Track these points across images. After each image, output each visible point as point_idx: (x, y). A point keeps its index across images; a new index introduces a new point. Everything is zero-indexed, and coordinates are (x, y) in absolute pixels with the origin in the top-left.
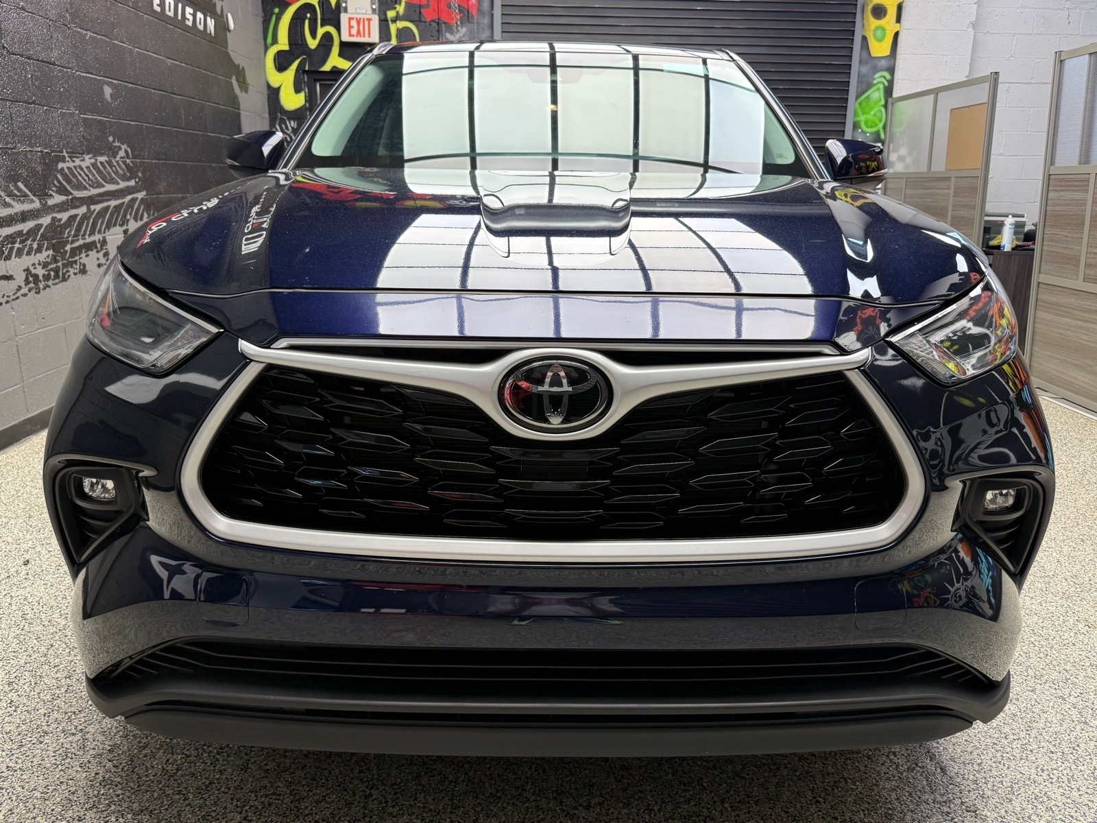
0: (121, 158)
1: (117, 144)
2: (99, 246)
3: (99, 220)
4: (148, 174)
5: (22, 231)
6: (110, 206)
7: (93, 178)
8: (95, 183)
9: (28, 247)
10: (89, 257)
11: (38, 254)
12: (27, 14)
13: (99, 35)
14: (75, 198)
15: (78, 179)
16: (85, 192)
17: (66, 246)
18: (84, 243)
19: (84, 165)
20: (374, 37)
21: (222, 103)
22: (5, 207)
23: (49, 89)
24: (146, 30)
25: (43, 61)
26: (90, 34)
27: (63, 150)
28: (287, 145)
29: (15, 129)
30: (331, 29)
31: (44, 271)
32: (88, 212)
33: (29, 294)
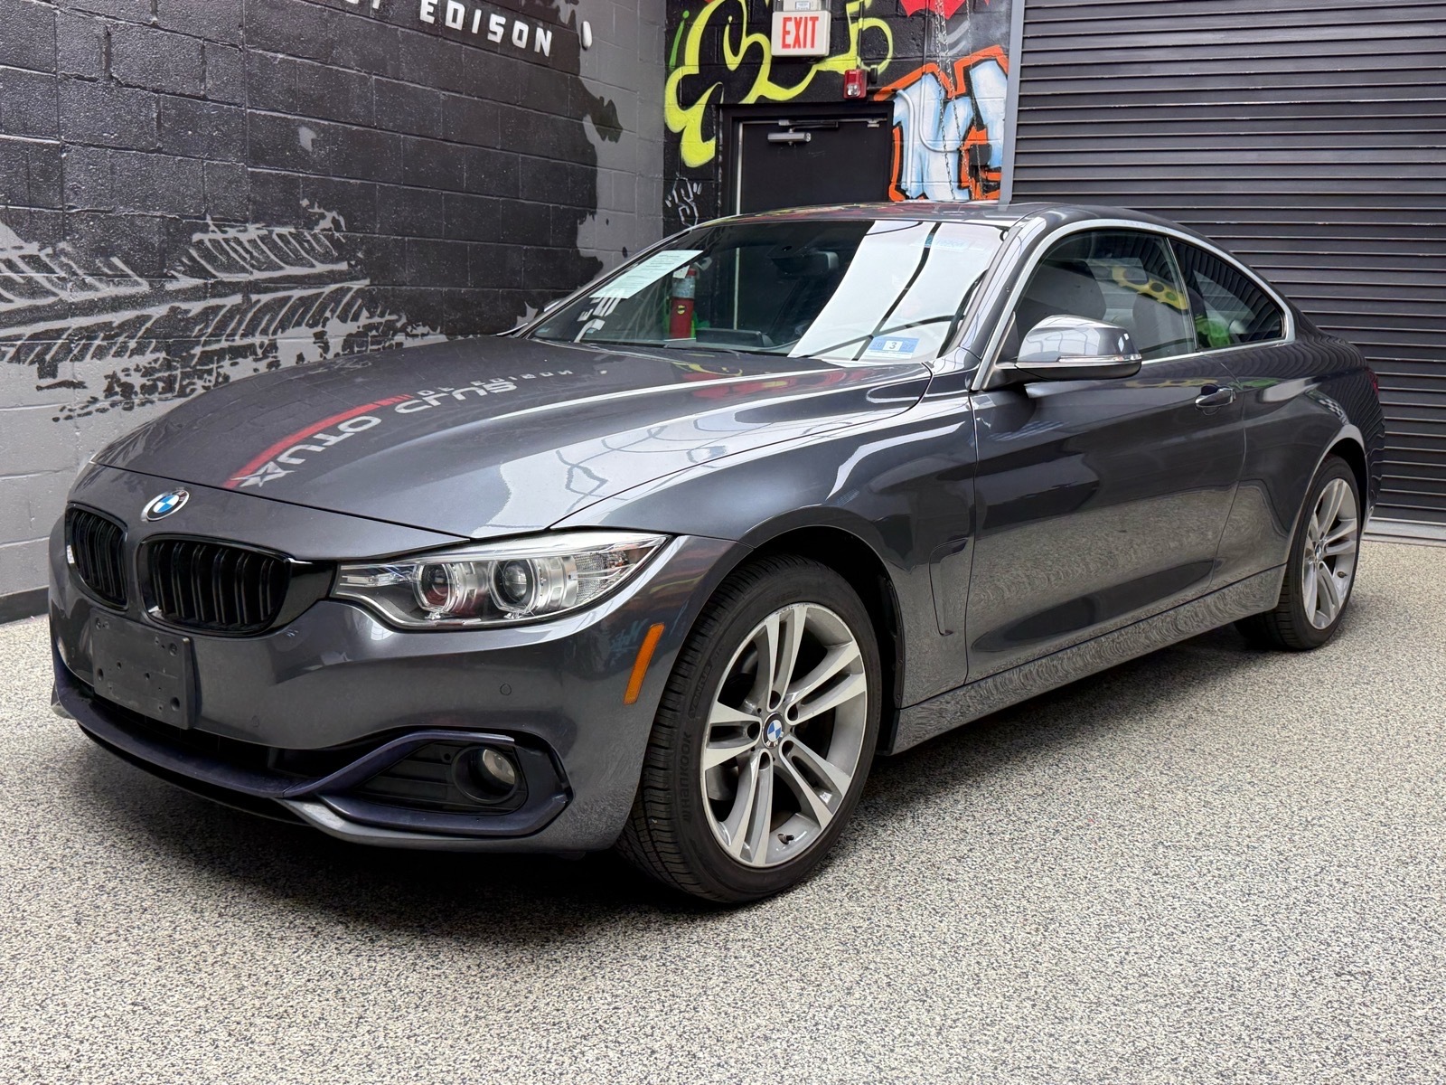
0: (325, 230)
1: (316, 210)
2: (260, 352)
3: (265, 315)
5: (111, 323)
6: (289, 298)
7: (260, 256)
8: (264, 263)
9: (118, 345)
10: (237, 367)
11: (136, 357)
12: (163, 32)
13: (299, 57)
14: (222, 283)
15: (230, 258)
16: (247, 275)
17: (193, 348)
18: (230, 347)
20: (824, 47)
21: (555, 155)
22: (82, 289)
23: (190, 133)
24: (399, 49)
25: (183, 95)
26: (280, 56)
27: (205, 214)
28: (686, 221)
29: (117, 185)
30: (759, 38)
31: (144, 381)
32: (243, 302)
33: (111, 410)
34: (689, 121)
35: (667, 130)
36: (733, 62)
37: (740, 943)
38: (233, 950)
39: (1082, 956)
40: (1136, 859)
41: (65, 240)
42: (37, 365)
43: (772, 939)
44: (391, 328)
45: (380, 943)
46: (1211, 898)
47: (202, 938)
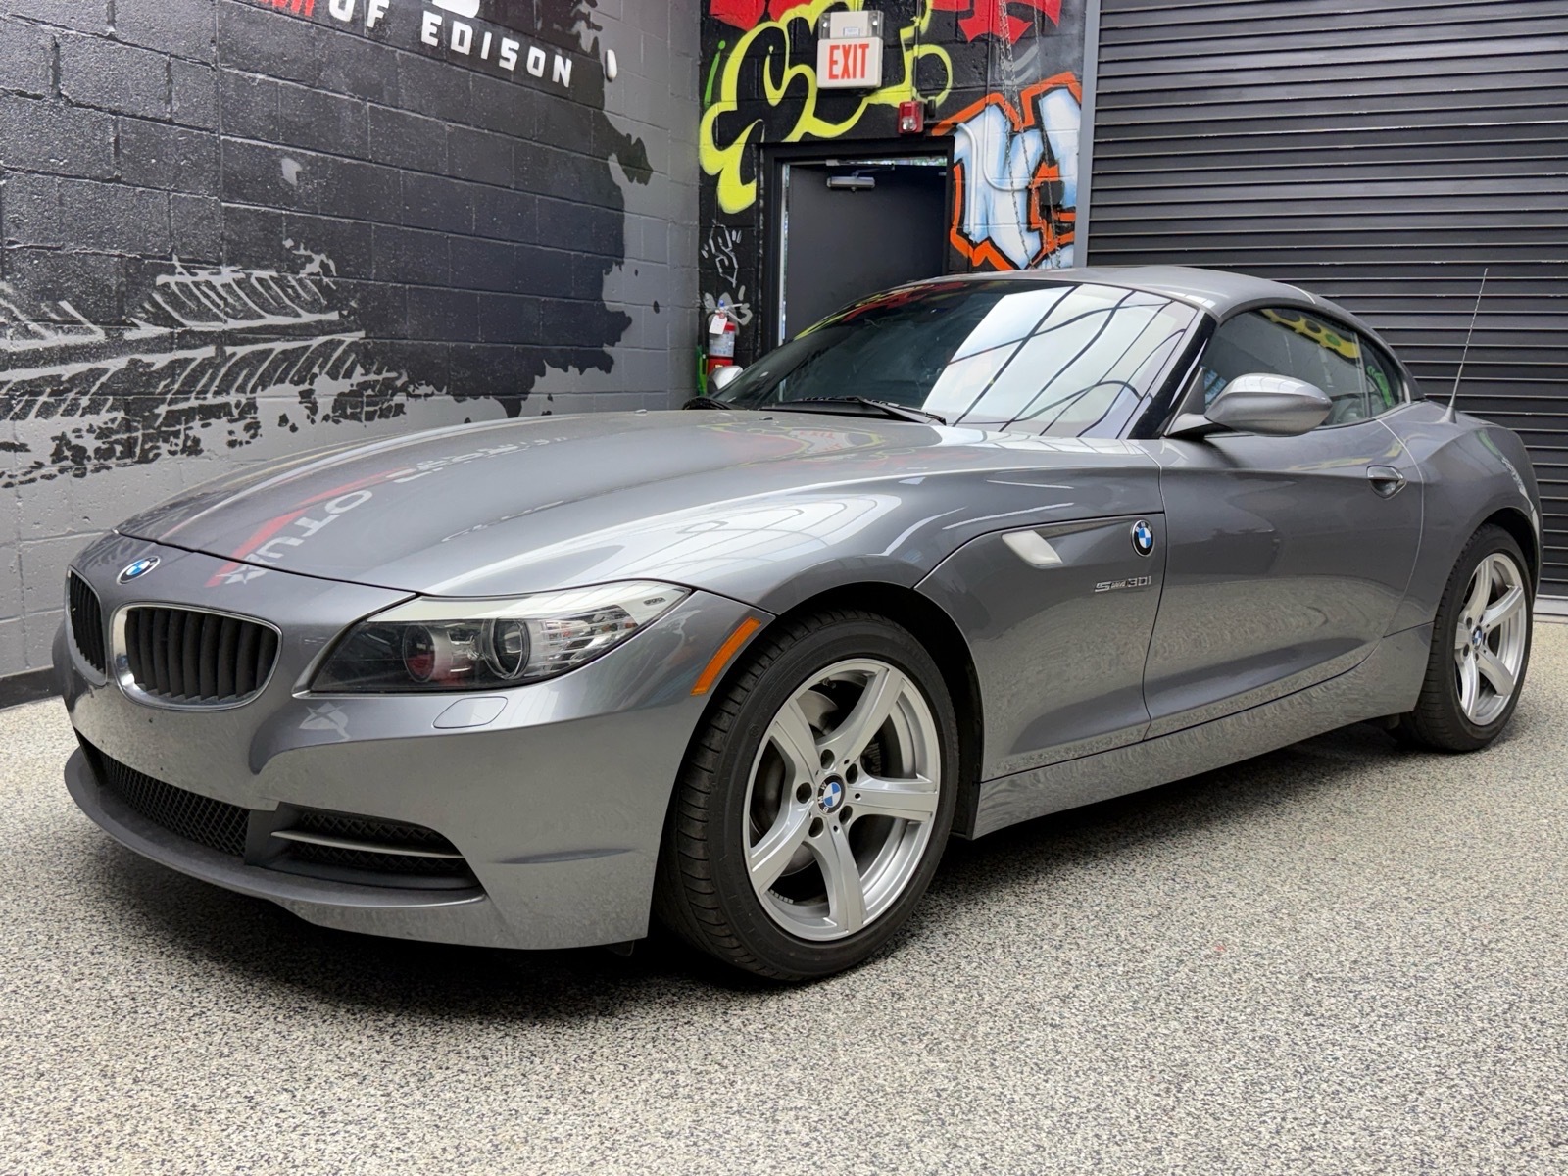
0: (310, 274)
1: (302, 252)
2: (236, 412)
3: (242, 370)
5: (60, 376)
6: (271, 350)
7: (237, 304)
8: (241, 311)
9: (68, 402)
10: (209, 428)
11: (89, 416)
12: (121, 45)
13: (281, 79)
14: (191, 333)
15: (200, 304)
16: (220, 324)
17: (157, 407)
18: (201, 406)
21: (575, 197)
22: (25, 337)
23: (153, 161)
24: (398, 74)
25: (146, 118)
26: (260, 77)
27: (171, 254)
28: (724, 273)
29: (67, 218)
30: (803, 69)
31: (99, 443)
32: (217, 355)
33: (60, 476)
34: (725, 163)
35: (702, 173)
36: (774, 96)
37: (792, 1113)
38: (145, 1128)
39: (1228, 1124)
40: (1282, 996)
41: (4, 280)
43: (834, 1106)
44: (389, 388)
45: (333, 1117)
46: (1380, 1045)
47: (109, 1112)
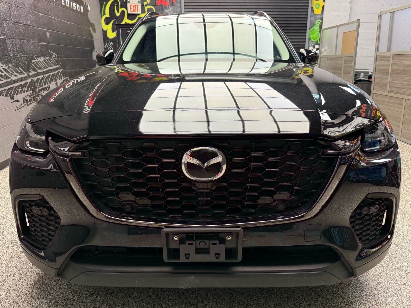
0: (54, 58)
1: (52, 53)
2: (47, 89)
3: (47, 80)
4: (63, 63)
5: (21, 84)
6: (50, 75)
7: (44, 65)
8: (45, 67)
9: (24, 90)
10: (44, 93)
11: (27, 92)
12: (19, 8)
13: (44, 14)
14: (38, 72)
15: (39, 66)
16: (42, 70)
17: (36, 89)
18: (43, 88)
19: (41, 60)
20: (140, 12)
21: (87, 37)
22: (15, 76)
23: (28, 34)
25: (26, 25)
26: (41, 14)
27: (33, 55)
29: (17, 48)
30: (124, 9)
31: (29, 98)
32: (43, 77)
33: (25, 106)
34: (108, 28)
35: (103, 30)
36: (118, 14)
41: (10, 64)
42: (10, 97)
